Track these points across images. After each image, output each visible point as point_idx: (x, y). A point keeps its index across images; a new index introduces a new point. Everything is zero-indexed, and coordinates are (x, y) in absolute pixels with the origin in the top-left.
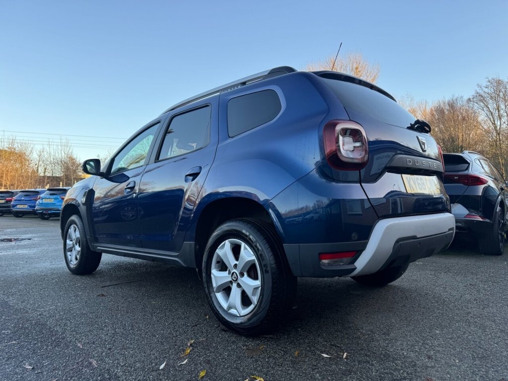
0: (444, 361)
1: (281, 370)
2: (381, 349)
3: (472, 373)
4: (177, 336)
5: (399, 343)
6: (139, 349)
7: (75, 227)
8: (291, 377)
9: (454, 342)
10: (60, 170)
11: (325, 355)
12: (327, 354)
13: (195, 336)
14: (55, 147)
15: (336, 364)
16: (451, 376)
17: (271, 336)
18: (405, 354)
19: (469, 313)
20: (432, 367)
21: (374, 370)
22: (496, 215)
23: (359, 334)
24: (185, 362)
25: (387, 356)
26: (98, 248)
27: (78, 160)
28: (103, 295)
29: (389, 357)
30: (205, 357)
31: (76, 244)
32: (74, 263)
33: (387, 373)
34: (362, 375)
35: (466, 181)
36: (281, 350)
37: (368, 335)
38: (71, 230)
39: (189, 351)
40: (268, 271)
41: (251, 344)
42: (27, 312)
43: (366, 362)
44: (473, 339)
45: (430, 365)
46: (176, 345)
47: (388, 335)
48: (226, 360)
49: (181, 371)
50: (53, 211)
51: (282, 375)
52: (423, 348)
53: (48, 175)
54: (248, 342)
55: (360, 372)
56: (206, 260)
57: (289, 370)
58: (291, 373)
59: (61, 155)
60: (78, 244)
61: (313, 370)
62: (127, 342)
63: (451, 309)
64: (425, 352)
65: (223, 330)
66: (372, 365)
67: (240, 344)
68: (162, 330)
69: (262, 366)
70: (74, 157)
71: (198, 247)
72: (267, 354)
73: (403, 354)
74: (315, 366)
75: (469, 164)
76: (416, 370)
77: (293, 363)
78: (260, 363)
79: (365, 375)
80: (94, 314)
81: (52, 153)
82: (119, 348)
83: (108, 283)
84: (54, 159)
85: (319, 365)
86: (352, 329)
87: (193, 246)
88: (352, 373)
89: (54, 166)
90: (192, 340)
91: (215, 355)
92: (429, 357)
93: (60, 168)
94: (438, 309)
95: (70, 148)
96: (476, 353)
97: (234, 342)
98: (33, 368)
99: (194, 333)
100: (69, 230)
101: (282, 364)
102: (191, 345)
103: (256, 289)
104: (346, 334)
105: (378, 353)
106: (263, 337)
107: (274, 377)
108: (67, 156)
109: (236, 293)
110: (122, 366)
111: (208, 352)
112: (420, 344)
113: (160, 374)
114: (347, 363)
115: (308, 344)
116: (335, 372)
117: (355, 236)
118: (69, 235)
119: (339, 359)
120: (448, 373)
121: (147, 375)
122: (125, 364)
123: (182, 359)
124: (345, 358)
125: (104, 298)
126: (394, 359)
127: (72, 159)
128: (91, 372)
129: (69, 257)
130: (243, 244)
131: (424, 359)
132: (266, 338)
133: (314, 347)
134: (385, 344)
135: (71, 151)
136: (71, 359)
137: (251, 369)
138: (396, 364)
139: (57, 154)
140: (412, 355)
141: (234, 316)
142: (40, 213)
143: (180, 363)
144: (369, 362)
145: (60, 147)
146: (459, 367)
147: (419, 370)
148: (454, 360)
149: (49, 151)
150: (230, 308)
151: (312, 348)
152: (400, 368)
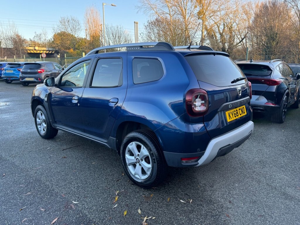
0: (236, 204)
1: (161, 211)
2: (208, 197)
3: (248, 211)
4: (110, 188)
5: (217, 193)
6: (92, 197)
7: (41, 112)
8: (166, 214)
9: (243, 192)
10: (11, 44)
11: (182, 201)
12: (183, 200)
13: (118, 188)
14: (6, 27)
15: (187, 206)
16: (238, 213)
17: (156, 188)
18: (219, 200)
19: (255, 172)
20: (230, 208)
21: (204, 210)
22: (283, 101)
23: (199, 186)
24: (116, 206)
25: (211, 201)
26: (57, 127)
27: (22, 37)
28: (65, 157)
29: (212, 202)
30: (125, 203)
31: (43, 122)
32: (43, 133)
33: (210, 212)
34: (198, 213)
35: (269, 83)
36: (161, 197)
37: (203, 187)
38: (39, 113)
39: (117, 198)
40: (155, 162)
41: (147, 193)
42: (28, 171)
43: (201, 205)
44: (253, 190)
45: (229, 207)
46: (110, 194)
47: (213, 187)
48: (135, 204)
49: (115, 211)
50: (13, 78)
51: (162, 213)
52: (228, 196)
53: (3, 47)
54: (145, 192)
55: (198, 211)
56: (122, 149)
57: (165, 210)
58: (166, 212)
59: (11, 33)
60: (44, 123)
61: (176, 210)
62: (86, 192)
63: (246, 169)
64: (229, 199)
65: (132, 184)
66: (203, 207)
67: (141, 194)
68: (101, 184)
69: (153, 208)
70: (20, 34)
71: (117, 141)
72: (155, 200)
73: (218, 200)
74: (177, 207)
75: (272, 71)
76: (223, 210)
77: (167, 205)
78: (151, 206)
79: (199, 213)
80: (64, 173)
81: (4, 32)
82: (83, 197)
83: (65, 147)
84: (6, 36)
85: (179, 207)
86: (195, 183)
87: (115, 140)
88: (194, 212)
89: (6, 41)
90: (118, 191)
91: (130, 201)
92: (230, 202)
93: (11, 42)
94: (240, 168)
95: (16, 28)
96: (252, 199)
97: (138, 192)
98: (45, 211)
99: (118, 186)
100: (38, 113)
101: (162, 206)
102: (118, 195)
103: (149, 168)
104: (193, 186)
105: (206, 199)
106: (152, 189)
107: (158, 214)
108: (15, 34)
109: (138, 168)
110: (87, 209)
111: (126, 199)
112: (227, 193)
113: (106, 213)
114: (192, 206)
115: (174, 193)
116: (186, 212)
117: (199, 150)
118: (38, 116)
119: (188, 203)
120: (237, 212)
121: (100, 214)
122: (88, 208)
123: (114, 204)
124: (191, 203)
125: (66, 159)
126: (214, 203)
127: (18, 36)
128: (73, 212)
129: (39, 129)
130: (142, 146)
131: (227, 203)
132: (153, 189)
133: (177, 195)
134: (210, 193)
135: (17, 30)
136: (61, 204)
137: (148, 210)
138: (214, 206)
139: (8, 33)
140: (222, 200)
141: (138, 179)
142: (5, 79)
143: (114, 206)
144: (202, 205)
145: (9, 27)
146: (242, 208)
147: (224, 210)
148: (241, 204)
149: (1, 30)
150: (135, 174)
151: (176, 196)
152: (216, 209)
